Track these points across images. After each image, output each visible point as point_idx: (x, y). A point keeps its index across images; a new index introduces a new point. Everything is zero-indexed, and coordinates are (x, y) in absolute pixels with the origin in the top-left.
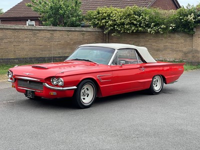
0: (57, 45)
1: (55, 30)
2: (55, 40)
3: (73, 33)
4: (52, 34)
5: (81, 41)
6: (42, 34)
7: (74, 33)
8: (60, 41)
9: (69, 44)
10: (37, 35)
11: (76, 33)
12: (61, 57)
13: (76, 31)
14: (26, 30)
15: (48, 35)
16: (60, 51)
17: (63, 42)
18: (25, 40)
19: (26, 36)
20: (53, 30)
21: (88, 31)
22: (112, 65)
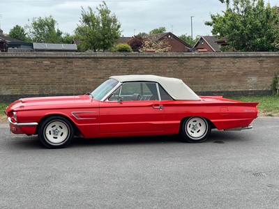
0: (216, 76)
1: (212, 57)
2: (212, 70)
3: (242, 60)
4: (208, 62)
5: (257, 71)
6: (193, 63)
7: (245, 59)
8: (220, 71)
9: (235, 75)
10: (185, 64)
11: (248, 60)
12: (222, 92)
13: (248, 57)
14: (169, 58)
15: (202, 63)
16: (220, 84)
17: (225, 72)
18: (168, 70)
19: (169, 65)
20: (209, 57)
21: (270, 57)
22: (107, 100)
